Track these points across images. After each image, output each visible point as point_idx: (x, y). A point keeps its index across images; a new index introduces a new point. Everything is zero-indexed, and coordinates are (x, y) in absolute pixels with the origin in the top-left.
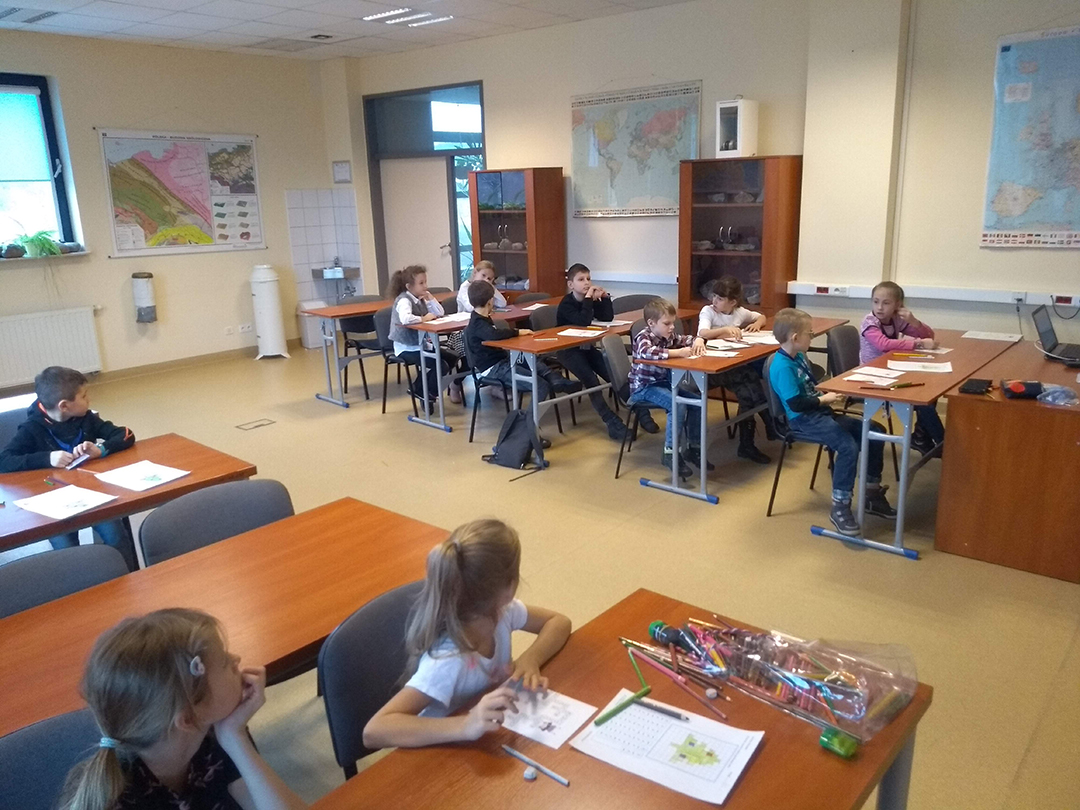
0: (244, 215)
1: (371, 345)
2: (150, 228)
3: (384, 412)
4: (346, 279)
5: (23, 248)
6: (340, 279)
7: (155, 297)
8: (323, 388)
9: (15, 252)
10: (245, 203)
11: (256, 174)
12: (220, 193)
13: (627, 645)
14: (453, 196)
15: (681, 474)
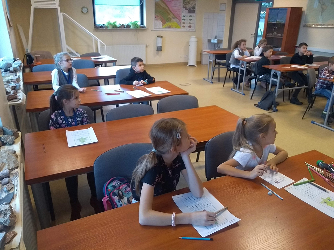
0: (190, 20)
1: (224, 64)
2: (164, 23)
3: (224, 86)
4: (218, 43)
5: (130, 26)
6: (216, 43)
7: (162, 44)
8: (206, 77)
9: (128, 26)
10: (192, 16)
11: (196, 7)
12: (185, 13)
13: (308, 165)
14: (259, 18)
15: (328, 121)
